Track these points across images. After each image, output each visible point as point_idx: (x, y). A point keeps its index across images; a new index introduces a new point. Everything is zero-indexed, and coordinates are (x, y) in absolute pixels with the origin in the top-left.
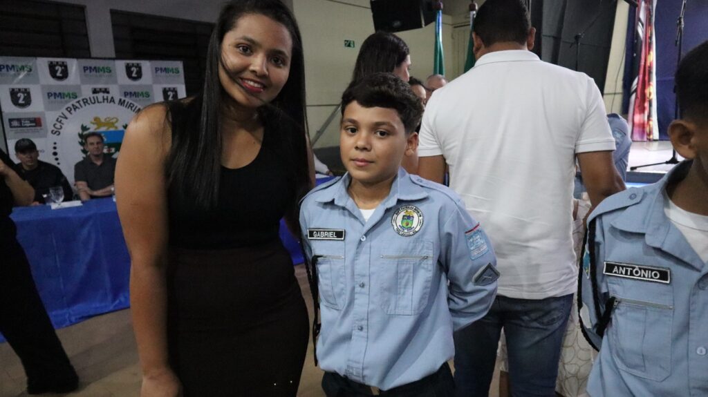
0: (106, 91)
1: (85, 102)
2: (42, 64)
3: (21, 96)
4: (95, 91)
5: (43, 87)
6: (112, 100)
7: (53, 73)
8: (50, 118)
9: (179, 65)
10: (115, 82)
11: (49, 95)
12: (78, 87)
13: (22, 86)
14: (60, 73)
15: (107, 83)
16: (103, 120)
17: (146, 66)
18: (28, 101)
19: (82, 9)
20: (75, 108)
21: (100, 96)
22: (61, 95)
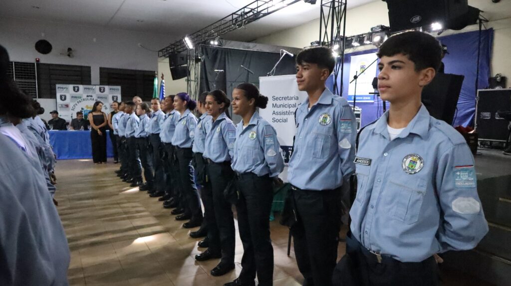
0: (91, 96)
1: (84, 100)
2: (71, 87)
3: (63, 97)
4: (88, 96)
5: (71, 94)
6: (93, 99)
7: (74, 90)
8: (71, 105)
9: (119, 87)
10: (95, 93)
11: (72, 97)
12: (82, 95)
13: (64, 94)
14: (76, 90)
15: (92, 93)
16: (89, 106)
17: (107, 88)
18: (65, 99)
19: (89, 68)
20: (80, 102)
21: (89, 98)
22: (76, 97)
